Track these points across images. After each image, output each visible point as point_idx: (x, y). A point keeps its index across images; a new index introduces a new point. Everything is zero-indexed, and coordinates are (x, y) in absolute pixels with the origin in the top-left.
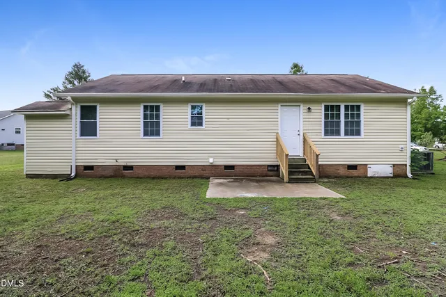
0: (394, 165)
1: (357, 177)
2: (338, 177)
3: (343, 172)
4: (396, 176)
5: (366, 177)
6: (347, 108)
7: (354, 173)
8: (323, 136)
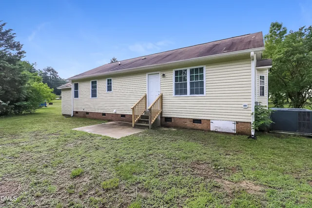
0: (237, 123)
1: (200, 130)
2: (185, 128)
3: (190, 124)
4: (239, 133)
5: (209, 131)
6: (192, 71)
7: (198, 126)
8: (174, 95)
